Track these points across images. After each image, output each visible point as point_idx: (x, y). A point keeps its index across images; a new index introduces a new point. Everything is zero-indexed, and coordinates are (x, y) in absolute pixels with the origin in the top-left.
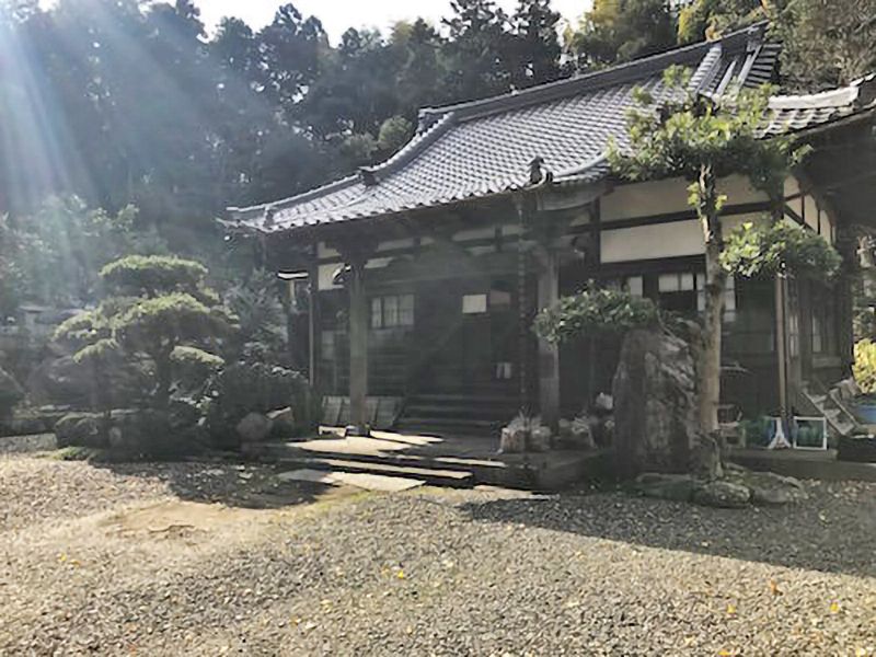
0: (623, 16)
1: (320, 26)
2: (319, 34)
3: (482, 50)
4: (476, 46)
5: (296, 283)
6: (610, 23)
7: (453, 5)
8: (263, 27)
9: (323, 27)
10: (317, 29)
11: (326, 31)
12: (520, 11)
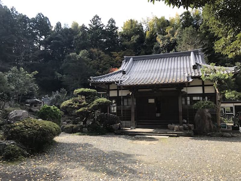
0: (131, 29)
1: (48, 19)
2: (48, 22)
3: (99, 34)
4: (97, 32)
5: (102, 95)
6: (128, 31)
7: (91, 21)
8: (32, 18)
9: (49, 20)
10: (47, 20)
11: (50, 21)
12: (108, 25)
